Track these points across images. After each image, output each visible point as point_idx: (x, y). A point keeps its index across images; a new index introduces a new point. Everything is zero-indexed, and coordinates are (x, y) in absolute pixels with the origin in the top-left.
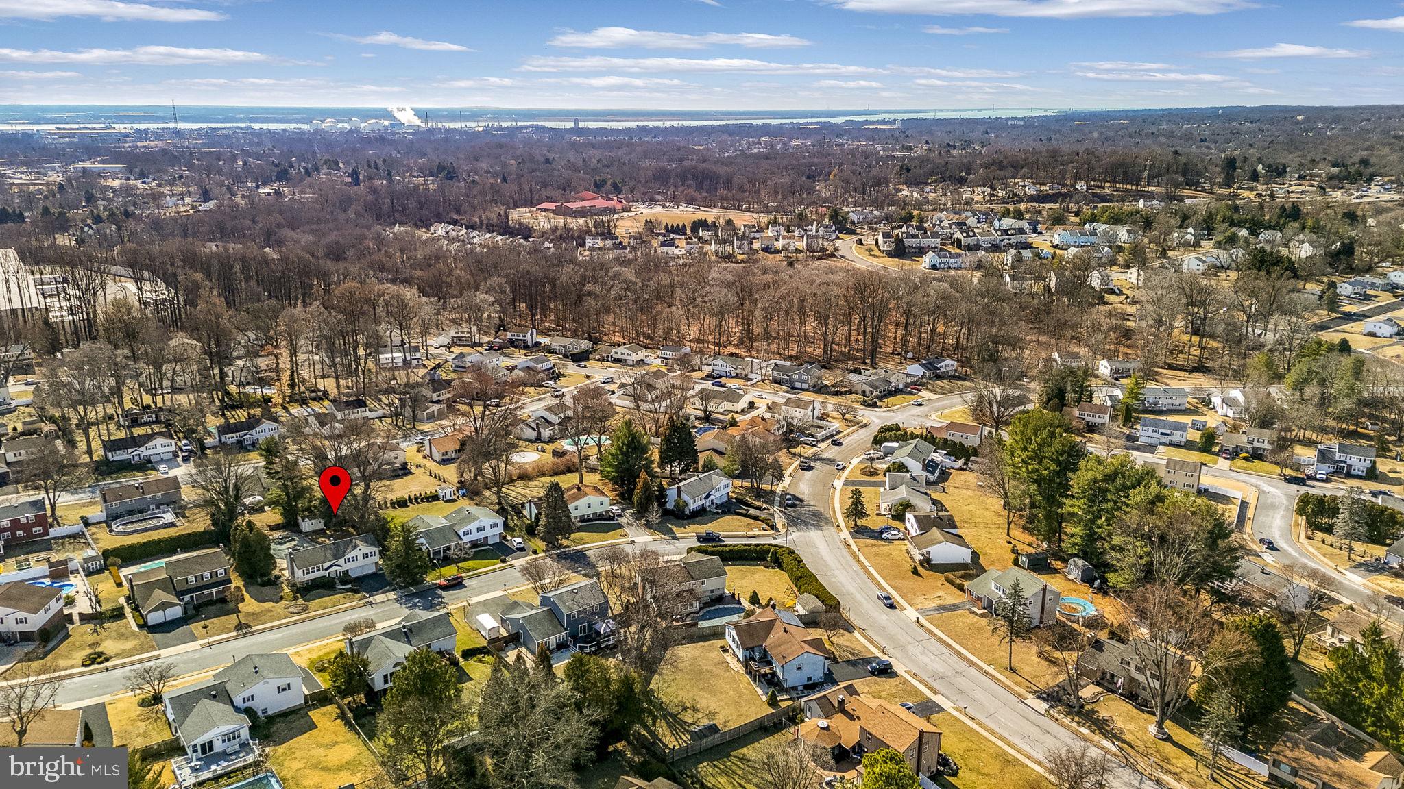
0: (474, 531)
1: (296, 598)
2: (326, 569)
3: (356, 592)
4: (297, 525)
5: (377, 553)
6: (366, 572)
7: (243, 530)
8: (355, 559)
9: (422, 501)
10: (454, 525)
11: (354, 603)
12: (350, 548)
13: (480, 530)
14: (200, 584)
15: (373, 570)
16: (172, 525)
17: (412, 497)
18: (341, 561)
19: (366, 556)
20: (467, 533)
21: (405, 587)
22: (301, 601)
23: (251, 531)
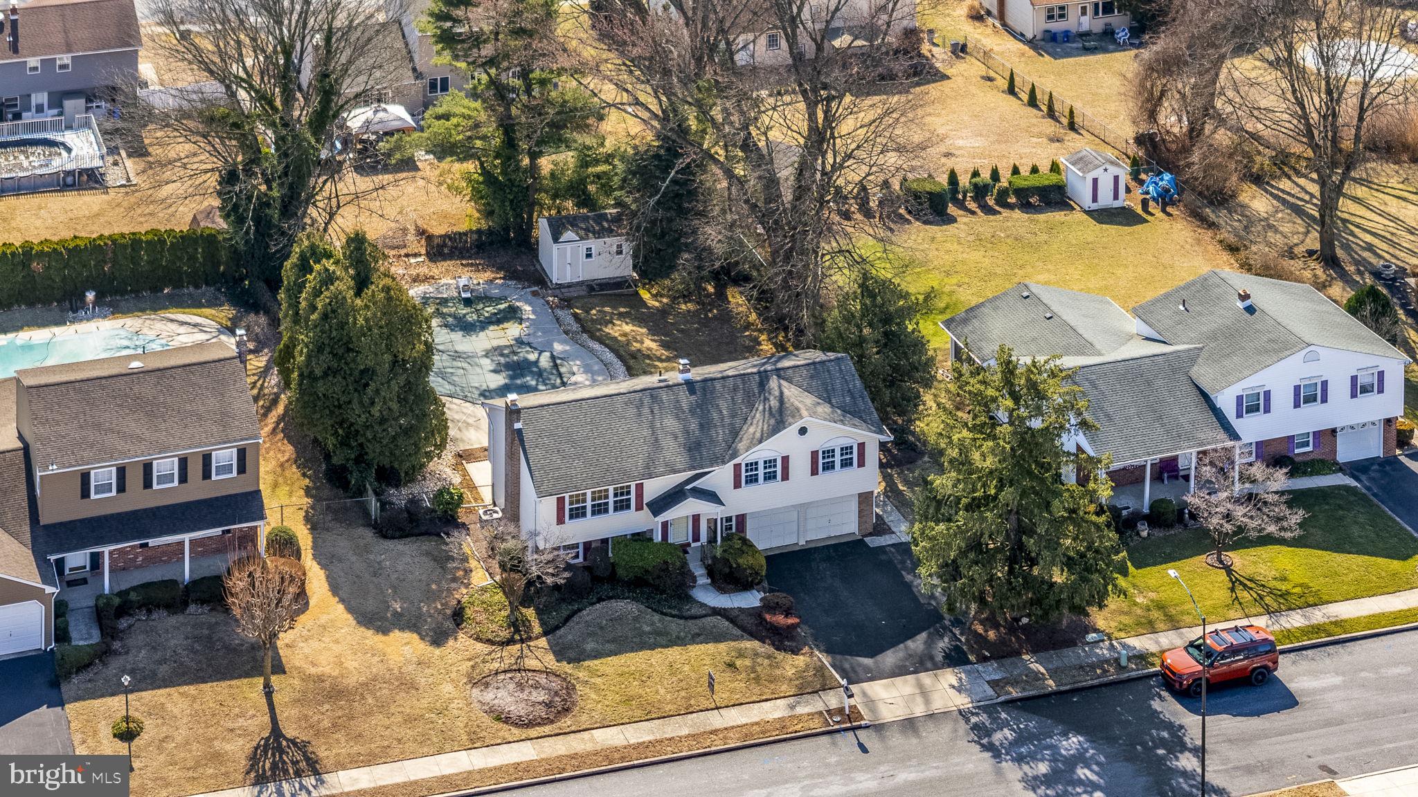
0: (1282, 399)
1: (518, 632)
2: (660, 505)
3: (783, 640)
4: (528, 246)
5: (873, 455)
6: (817, 532)
7: (329, 279)
8: (777, 470)
9: (1002, 200)
10: (1192, 357)
11: (774, 711)
12: (757, 424)
13: (1308, 395)
14: (137, 500)
15: (847, 525)
16: (88, 180)
17: (964, 181)
18: (720, 477)
19: (822, 462)
20: (1255, 404)
21: (1001, 653)
22: (540, 655)
23: (362, 283)
